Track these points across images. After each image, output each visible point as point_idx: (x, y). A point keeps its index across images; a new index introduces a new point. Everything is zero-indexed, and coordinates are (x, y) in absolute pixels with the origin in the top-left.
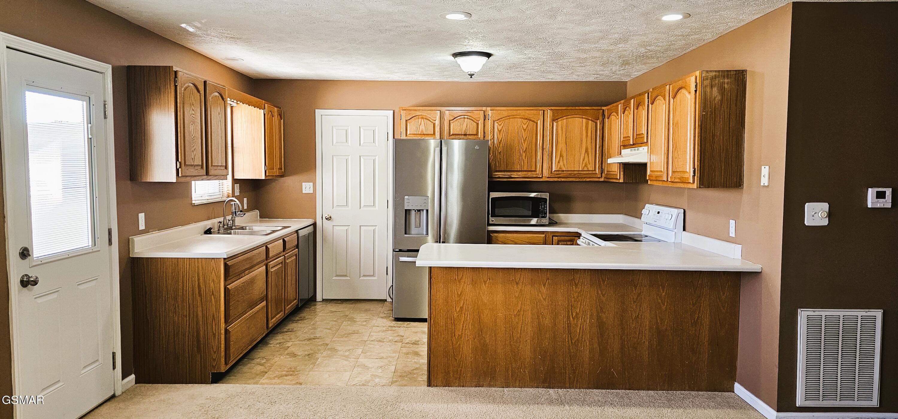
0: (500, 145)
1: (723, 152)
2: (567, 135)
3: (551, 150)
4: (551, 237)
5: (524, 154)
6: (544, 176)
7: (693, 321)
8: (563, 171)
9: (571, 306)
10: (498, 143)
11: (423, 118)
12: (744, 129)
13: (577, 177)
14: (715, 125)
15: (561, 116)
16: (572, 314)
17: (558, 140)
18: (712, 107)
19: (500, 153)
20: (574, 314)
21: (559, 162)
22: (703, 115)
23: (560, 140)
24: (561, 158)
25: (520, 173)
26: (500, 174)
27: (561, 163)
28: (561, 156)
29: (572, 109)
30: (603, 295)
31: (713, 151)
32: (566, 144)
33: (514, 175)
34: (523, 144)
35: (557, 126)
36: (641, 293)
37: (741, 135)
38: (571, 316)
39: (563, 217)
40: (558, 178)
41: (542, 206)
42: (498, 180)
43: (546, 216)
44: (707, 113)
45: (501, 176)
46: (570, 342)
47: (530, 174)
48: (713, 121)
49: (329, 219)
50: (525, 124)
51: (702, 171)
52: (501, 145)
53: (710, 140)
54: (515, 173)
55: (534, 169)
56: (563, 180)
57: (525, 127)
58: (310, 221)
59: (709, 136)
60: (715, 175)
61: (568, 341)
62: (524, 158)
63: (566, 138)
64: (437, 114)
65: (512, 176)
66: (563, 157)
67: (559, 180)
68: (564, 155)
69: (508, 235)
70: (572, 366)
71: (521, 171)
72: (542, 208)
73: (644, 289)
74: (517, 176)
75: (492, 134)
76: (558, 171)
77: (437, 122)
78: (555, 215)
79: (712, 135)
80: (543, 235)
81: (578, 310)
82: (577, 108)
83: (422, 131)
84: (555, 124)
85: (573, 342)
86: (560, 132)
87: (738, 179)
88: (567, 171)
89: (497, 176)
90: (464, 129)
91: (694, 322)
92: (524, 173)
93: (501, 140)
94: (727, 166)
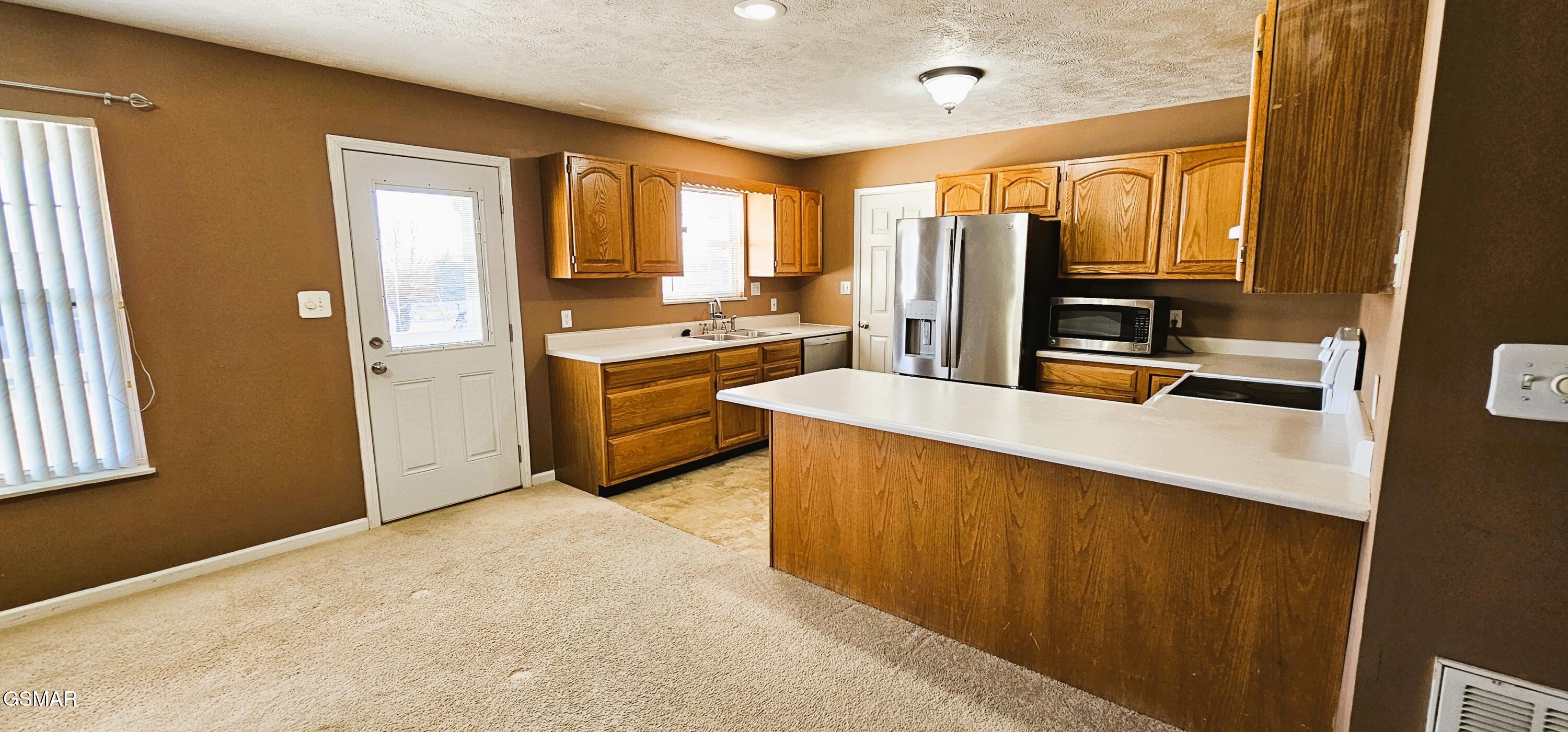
0: (1082, 220)
1: (1331, 200)
2: (1210, 196)
3: (1175, 224)
4: (1147, 376)
5: (1124, 234)
6: (1160, 270)
7: (1215, 593)
8: (1199, 262)
9: (962, 501)
10: (1079, 217)
11: (966, 187)
12: (1408, 133)
13: (1227, 271)
14: (1310, 132)
15: (1200, 163)
16: (963, 515)
17: (1192, 204)
18: (1305, 88)
19: (1082, 233)
20: (967, 517)
21: (1190, 246)
22: (1273, 111)
23: (1194, 205)
24: (1196, 239)
25: (1115, 266)
26: (1081, 268)
27: (1195, 248)
28: (1196, 233)
29: (1224, 148)
30: (1020, 495)
31: (1300, 198)
32: (1207, 213)
33: (1105, 269)
34: (1124, 217)
35: (1190, 182)
36: (1095, 505)
37: (1397, 152)
38: (961, 520)
39: (1210, 343)
40: (1189, 273)
41: (1139, 322)
42: (1078, 277)
43: (1147, 340)
44: (1287, 106)
45: (1081, 271)
46: (958, 563)
47: (1133, 268)
48: (1303, 123)
49: (867, 327)
50: (1128, 183)
51: (1262, 253)
52: (1084, 221)
53: (1292, 174)
54: (1106, 267)
55: (1141, 259)
56: (1197, 277)
57: (1128, 187)
58: (846, 328)
59: (1291, 162)
60: (1301, 262)
61: (955, 560)
62: (1124, 241)
63: (1208, 201)
64: (984, 179)
65: (1102, 271)
66: (1199, 236)
67: (1191, 278)
68: (1202, 232)
69: (1069, 366)
70: (961, 602)
71: (1118, 263)
72: (1139, 325)
73: (1101, 500)
74: (1109, 272)
75: (1071, 203)
76: (1189, 262)
77: (986, 192)
78: (1194, 339)
79: (1300, 161)
80: (1132, 372)
81: (974, 511)
82: (1236, 144)
83: (964, 206)
84: (1186, 177)
85: (964, 564)
86: (1196, 191)
87: (1377, 269)
88: (1207, 261)
89: (1075, 271)
90: (1025, 199)
91: (1218, 593)
92: (1124, 266)
93: (1085, 213)
94: (1343, 237)
